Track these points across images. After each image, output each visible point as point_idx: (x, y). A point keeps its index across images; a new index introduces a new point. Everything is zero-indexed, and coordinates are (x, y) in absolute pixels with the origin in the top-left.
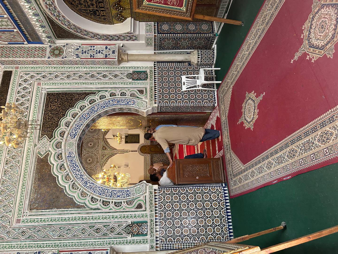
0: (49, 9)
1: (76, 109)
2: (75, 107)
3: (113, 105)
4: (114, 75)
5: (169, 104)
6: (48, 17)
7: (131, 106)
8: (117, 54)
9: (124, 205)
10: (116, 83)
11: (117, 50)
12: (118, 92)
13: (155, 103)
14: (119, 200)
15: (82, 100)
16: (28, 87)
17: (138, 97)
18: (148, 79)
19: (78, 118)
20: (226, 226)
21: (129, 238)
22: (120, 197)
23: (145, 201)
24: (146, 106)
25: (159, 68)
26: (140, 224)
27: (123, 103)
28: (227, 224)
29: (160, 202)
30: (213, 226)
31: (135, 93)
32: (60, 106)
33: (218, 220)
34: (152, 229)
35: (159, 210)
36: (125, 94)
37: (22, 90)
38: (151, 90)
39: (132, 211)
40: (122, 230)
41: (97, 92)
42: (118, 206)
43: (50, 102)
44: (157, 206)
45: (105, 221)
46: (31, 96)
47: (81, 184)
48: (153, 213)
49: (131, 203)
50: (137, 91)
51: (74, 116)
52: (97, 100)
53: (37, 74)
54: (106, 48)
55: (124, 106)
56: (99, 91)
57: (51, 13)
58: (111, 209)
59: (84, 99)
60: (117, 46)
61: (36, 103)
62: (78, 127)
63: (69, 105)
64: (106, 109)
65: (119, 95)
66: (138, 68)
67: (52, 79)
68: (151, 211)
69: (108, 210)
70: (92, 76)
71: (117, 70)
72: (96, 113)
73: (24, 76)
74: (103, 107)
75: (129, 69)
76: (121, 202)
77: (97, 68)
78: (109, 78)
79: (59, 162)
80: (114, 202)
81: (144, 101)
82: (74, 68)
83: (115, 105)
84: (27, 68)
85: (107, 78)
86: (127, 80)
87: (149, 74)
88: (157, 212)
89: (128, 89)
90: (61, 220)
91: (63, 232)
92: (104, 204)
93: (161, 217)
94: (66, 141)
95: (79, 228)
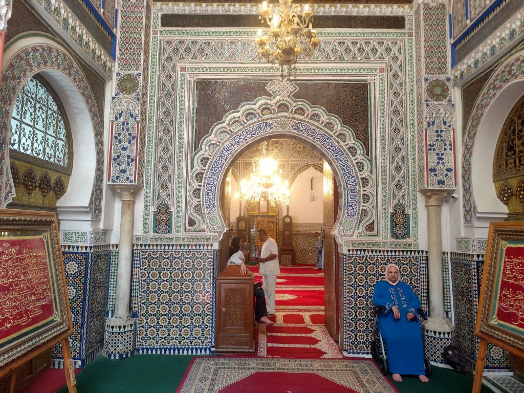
0: (504, 72)
1: (340, 128)
2: (344, 127)
3: (347, 184)
4: (401, 183)
5: (348, 272)
6: (492, 70)
7: (344, 211)
8: (437, 188)
9: (195, 202)
10: (385, 188)
11: (446, 188)
12: (369, 190)
13: (349, 250)
14: (203, 194)
15: (355, 135)
16: (377, 56)
17: (360, 222)
18: (393, 240)
19: (326, 132)
20: (156, 345)
21: (153, 209)
22: (207, 197)
23: (198, 230)
24: (345, 235)
25: (416, 259)
26: (168, 223)
27: (349, 198)
28: (158, 347)
29: (195, 252)
30: (158, 327)
31: (368, 218)
32: (346, 104)
33: (165, 334)
34: (161, 239)
35: (184, 250)
36: (367, 202)
37: (371, 47)
38: (373, 245)
39: (186, 212)
40: (163, 199)
41: (369, 158)
42: (194, 194)
43: (351, 90)
44: (190, 248)
45: (176, 177)
46: (362, 61)
47: (227, 142)
48: (181, 241)
49: (197, 210)
50: (371, 221)
51: (329, 125)
52: (355, 158)
53: (401, 65)
54: (449, 170)
55: (345, 199)
56: (371, 161)
57: (498, 76)
58: (190, 184)
59: (356, 138)
60: (454, 188)
61: (348, 70)
62: (311, 132)
63: (346, 118)
64: (340, 172)
65: (364, 193)
66: (415, 223)
67: (392, 89)
68: (184, 239)
69: (190, 180)
70: (398, 149)
71: (411, 189)
72: (334, 157)
73: (397, 46)
74: (343, 167)
75: (411, 207)
76: (199, 198)
77: (413, 157)
78: (393, 176)
79: (259, 111)
80: (200, 187)
81: (354, 232)
82: (413, 120)
83: (347, 186)
84: (411, 49)
85: (394, 172)
86: (392, 205)
87: (404, 241)
88: (182, 247)
89: (375, 207)
90: (181, 122)
91: (166, 125)
92: (198, 174)
93: (175, 252)
94: (289, 118)
95: (169, 144)
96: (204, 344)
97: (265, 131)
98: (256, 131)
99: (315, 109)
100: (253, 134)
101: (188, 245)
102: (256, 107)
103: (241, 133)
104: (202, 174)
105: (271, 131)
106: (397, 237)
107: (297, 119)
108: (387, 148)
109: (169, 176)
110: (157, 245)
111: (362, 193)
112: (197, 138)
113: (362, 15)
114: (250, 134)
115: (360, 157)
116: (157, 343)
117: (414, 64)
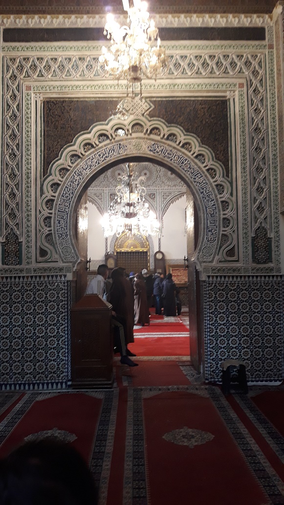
1: (198, 148)
2: (202, 147)
3: (206, 208)
4: (263, 206)
5: (208, 299)
7: (204, 236)
9: (46, 231)
10: (245, 210)
12: (229, 214)
13: (209, 277)
14: (54, 223)
15: (214, 156)
16: (236, 70)
17: (220, 248)
18: (254, 265)
19: (183, 153)
22: (58, 225)
23: (50, 260)
24: (204, 262)
25: (279, 283)
26: (18, 254)
27: (209, 223)
28: (12, 382)
29: (48, 284)
30: (11, 362)
31: (229, 243)
32: (204, 122)
33: (19, 370)
35: (36, 282)
36: (228, 226)
37: (229, 60)
38: (234, 270)
39: (36, 242)
40: (12, 229)
41: (230, 179)
42: (45, 223)
43: (210, 107)
44: (42, 279)
45: (24, 205)
46: (220, 76)
47: (79, 166)
48: (33, 272)
49: (49, 240)
50: (231, 246)
51: (186, 145)
52: (214, 180)
53: (262, 80)
55: (204, 224)
56: (231, 183)
58: (40, 212)
59: (216, 159)
61: (206, 86)
62: (168, 154)
63: (204, 137)
64: (199, 195)
65: (225, 216)
66: (278, 247)
67: (252, 105)
68: (35, 271)
69: (39, 208)
70: (259, 170)
71: (273, 211)
72: (192, 180)
73: (257, 59)
74: (202, 191)
75: (273, 230)
76: (50, 226)
77: (274, 177)
78: (255, 198)
79: (112, 132)
80: (51, 215)
81: (214, 258)
82: (275, 138)
83: (206, 210)
84: (272, 63)
85: (255, 194)
86: (253, 229)
87: (266, 266)
88: (34, 279)
89: (236, 231)
90: (28, 145)
91: (12, 149)
92: (48, 201)
93: (26, 284)
94: (144, 138)
95: (16, 169)
96: (60, 378)
97: (119, 154)
98: (109, 154)
99: (172, 128)
100: (106, 157)
101: (40, 277)
102: (108, 127)
103: (94, 156)
104: (53, 200)
105: (125, 153)
106: (259, 263)
107: (153, 140)
108: (248, 169)
109: (17, 204)
110: (7, 278)
111: (222, 217)
112: (46, 162)
113: (220, 26)
114: (102, 157)
115: (219, 178)
116: (11, 379)
117: (275, 78)
